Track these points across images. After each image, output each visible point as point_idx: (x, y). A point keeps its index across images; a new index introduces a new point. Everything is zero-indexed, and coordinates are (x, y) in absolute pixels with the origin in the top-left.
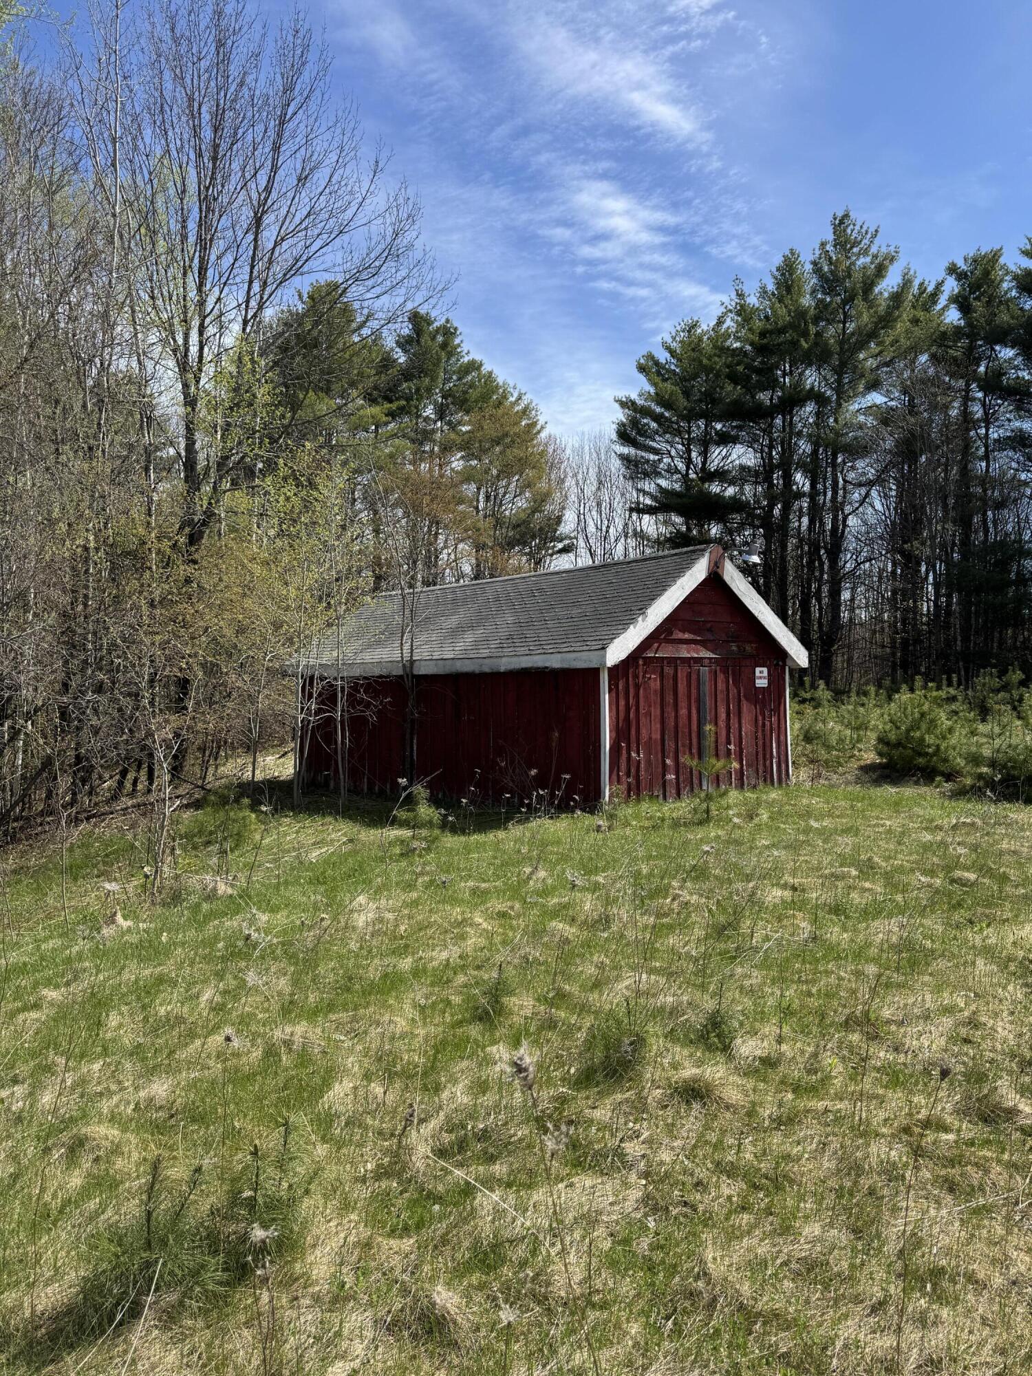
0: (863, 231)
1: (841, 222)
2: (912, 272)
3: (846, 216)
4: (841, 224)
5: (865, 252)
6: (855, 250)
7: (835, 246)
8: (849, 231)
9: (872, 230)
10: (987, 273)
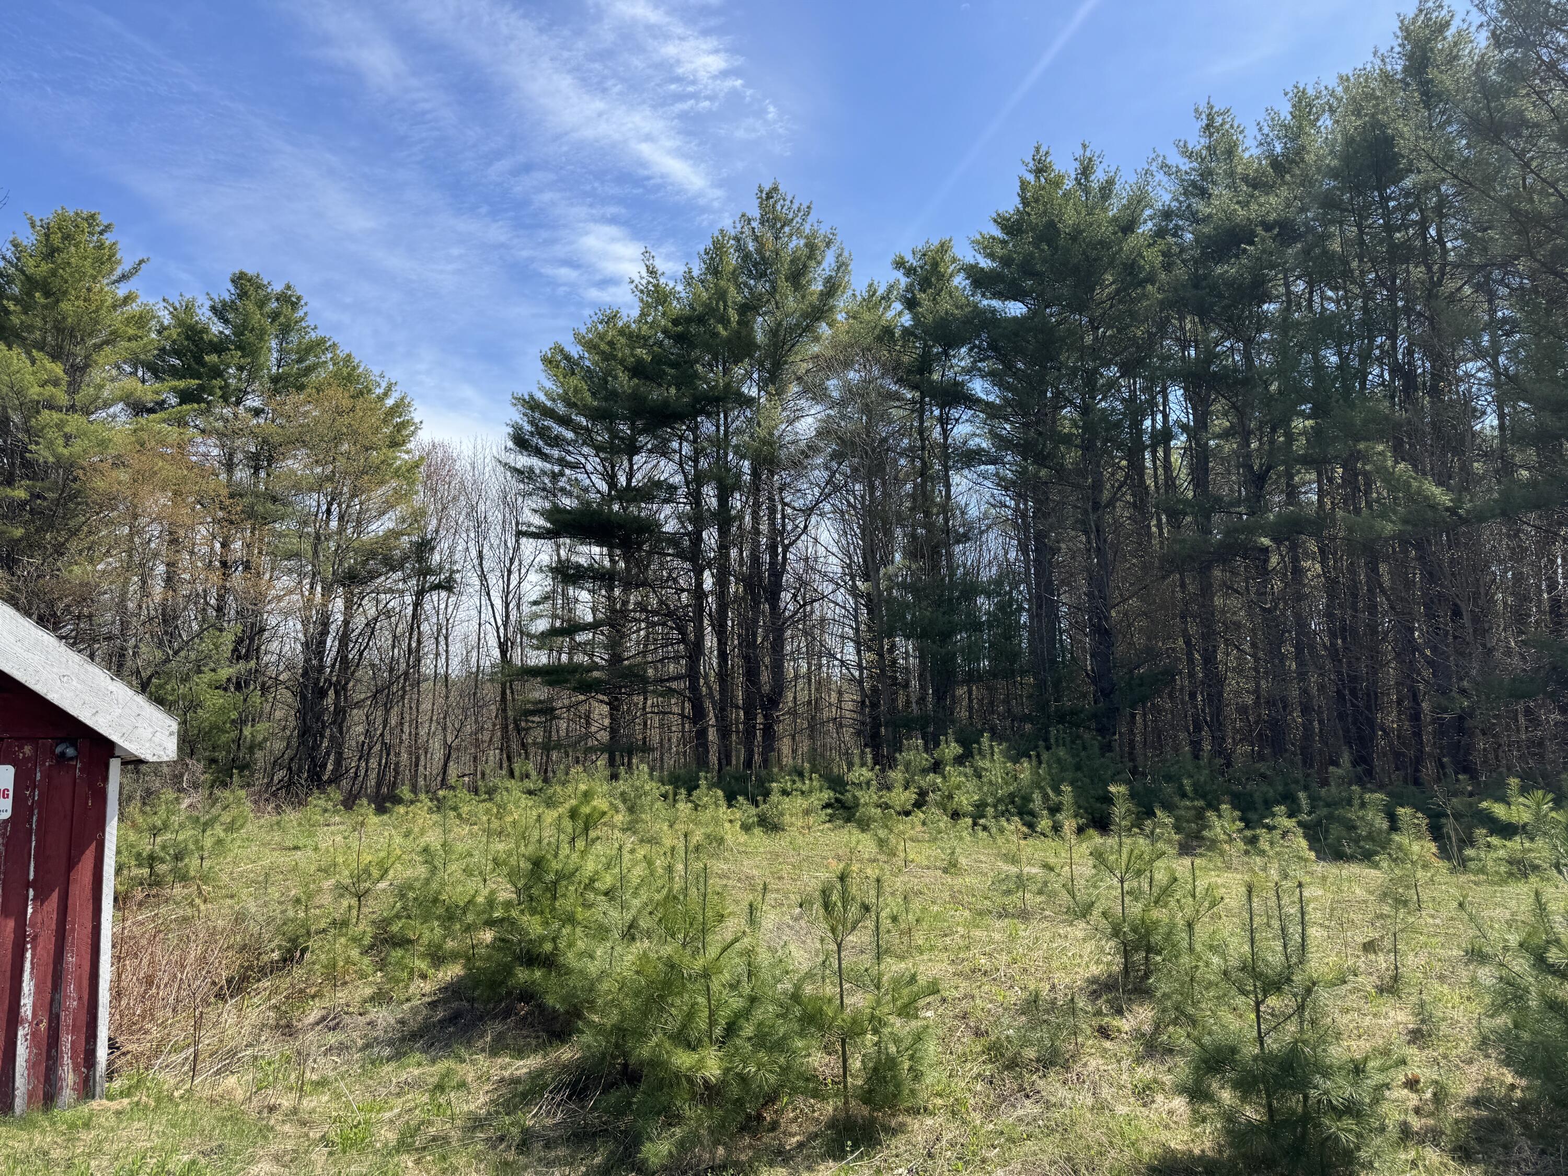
0: (795, 207)
1: (769, 197)
2: (846, 254)
3: (775, 189)
4: (768, 197)
5: (798, 232)
6: (787, 229)
7: (762, 223)
8: (779, 207)
9: (804, 206)
10: (935, 265)
